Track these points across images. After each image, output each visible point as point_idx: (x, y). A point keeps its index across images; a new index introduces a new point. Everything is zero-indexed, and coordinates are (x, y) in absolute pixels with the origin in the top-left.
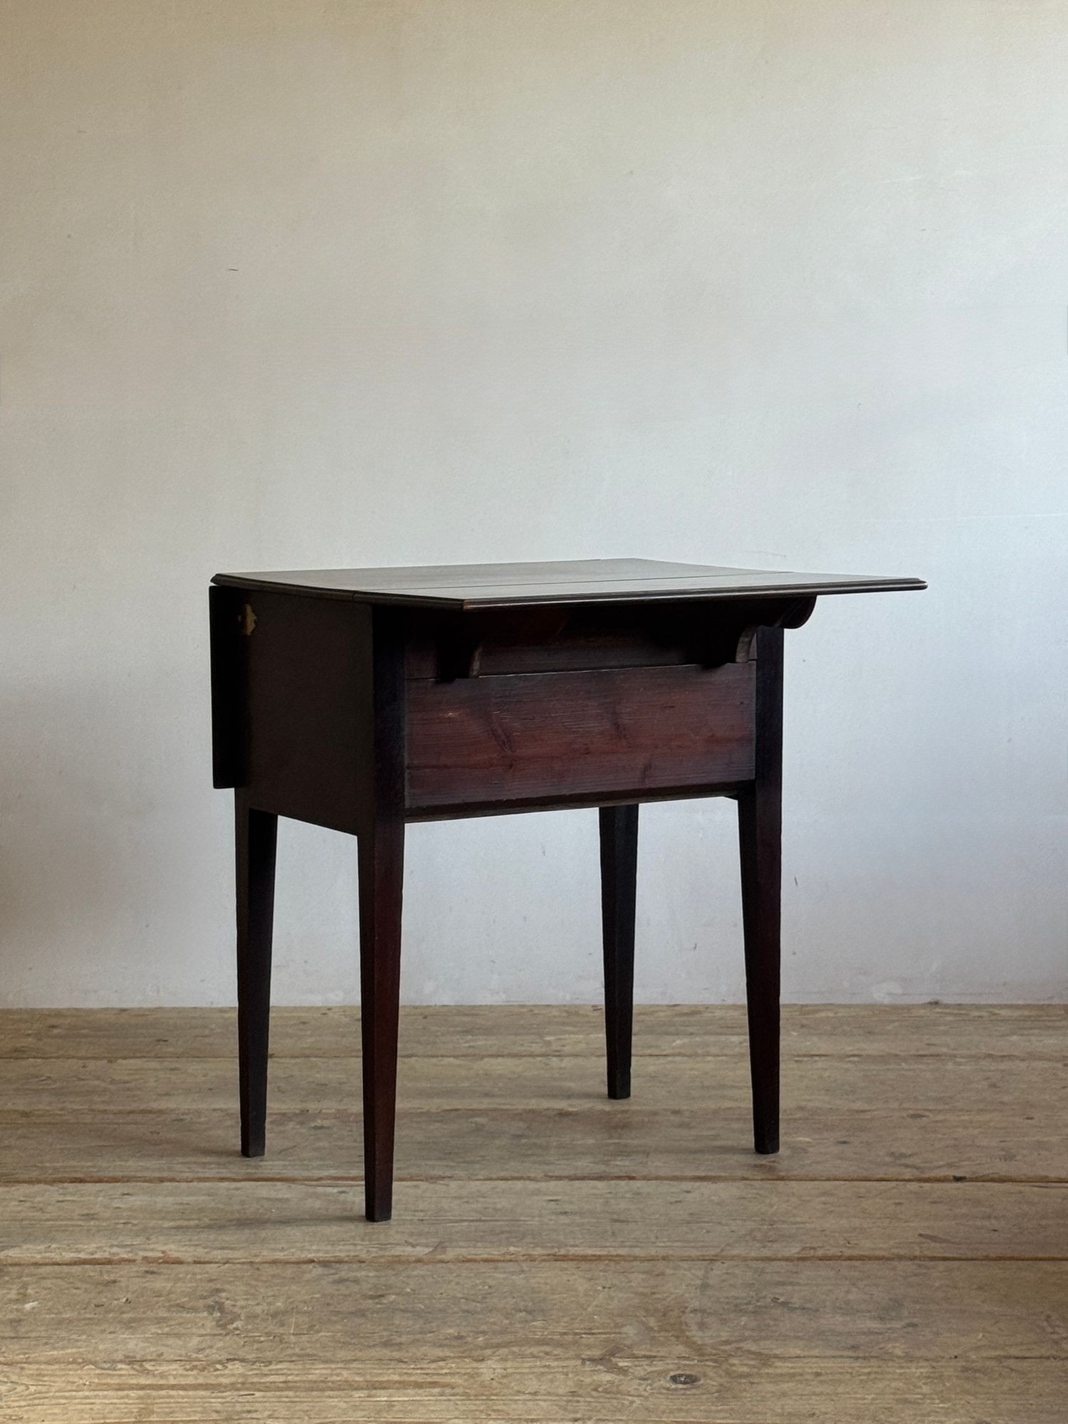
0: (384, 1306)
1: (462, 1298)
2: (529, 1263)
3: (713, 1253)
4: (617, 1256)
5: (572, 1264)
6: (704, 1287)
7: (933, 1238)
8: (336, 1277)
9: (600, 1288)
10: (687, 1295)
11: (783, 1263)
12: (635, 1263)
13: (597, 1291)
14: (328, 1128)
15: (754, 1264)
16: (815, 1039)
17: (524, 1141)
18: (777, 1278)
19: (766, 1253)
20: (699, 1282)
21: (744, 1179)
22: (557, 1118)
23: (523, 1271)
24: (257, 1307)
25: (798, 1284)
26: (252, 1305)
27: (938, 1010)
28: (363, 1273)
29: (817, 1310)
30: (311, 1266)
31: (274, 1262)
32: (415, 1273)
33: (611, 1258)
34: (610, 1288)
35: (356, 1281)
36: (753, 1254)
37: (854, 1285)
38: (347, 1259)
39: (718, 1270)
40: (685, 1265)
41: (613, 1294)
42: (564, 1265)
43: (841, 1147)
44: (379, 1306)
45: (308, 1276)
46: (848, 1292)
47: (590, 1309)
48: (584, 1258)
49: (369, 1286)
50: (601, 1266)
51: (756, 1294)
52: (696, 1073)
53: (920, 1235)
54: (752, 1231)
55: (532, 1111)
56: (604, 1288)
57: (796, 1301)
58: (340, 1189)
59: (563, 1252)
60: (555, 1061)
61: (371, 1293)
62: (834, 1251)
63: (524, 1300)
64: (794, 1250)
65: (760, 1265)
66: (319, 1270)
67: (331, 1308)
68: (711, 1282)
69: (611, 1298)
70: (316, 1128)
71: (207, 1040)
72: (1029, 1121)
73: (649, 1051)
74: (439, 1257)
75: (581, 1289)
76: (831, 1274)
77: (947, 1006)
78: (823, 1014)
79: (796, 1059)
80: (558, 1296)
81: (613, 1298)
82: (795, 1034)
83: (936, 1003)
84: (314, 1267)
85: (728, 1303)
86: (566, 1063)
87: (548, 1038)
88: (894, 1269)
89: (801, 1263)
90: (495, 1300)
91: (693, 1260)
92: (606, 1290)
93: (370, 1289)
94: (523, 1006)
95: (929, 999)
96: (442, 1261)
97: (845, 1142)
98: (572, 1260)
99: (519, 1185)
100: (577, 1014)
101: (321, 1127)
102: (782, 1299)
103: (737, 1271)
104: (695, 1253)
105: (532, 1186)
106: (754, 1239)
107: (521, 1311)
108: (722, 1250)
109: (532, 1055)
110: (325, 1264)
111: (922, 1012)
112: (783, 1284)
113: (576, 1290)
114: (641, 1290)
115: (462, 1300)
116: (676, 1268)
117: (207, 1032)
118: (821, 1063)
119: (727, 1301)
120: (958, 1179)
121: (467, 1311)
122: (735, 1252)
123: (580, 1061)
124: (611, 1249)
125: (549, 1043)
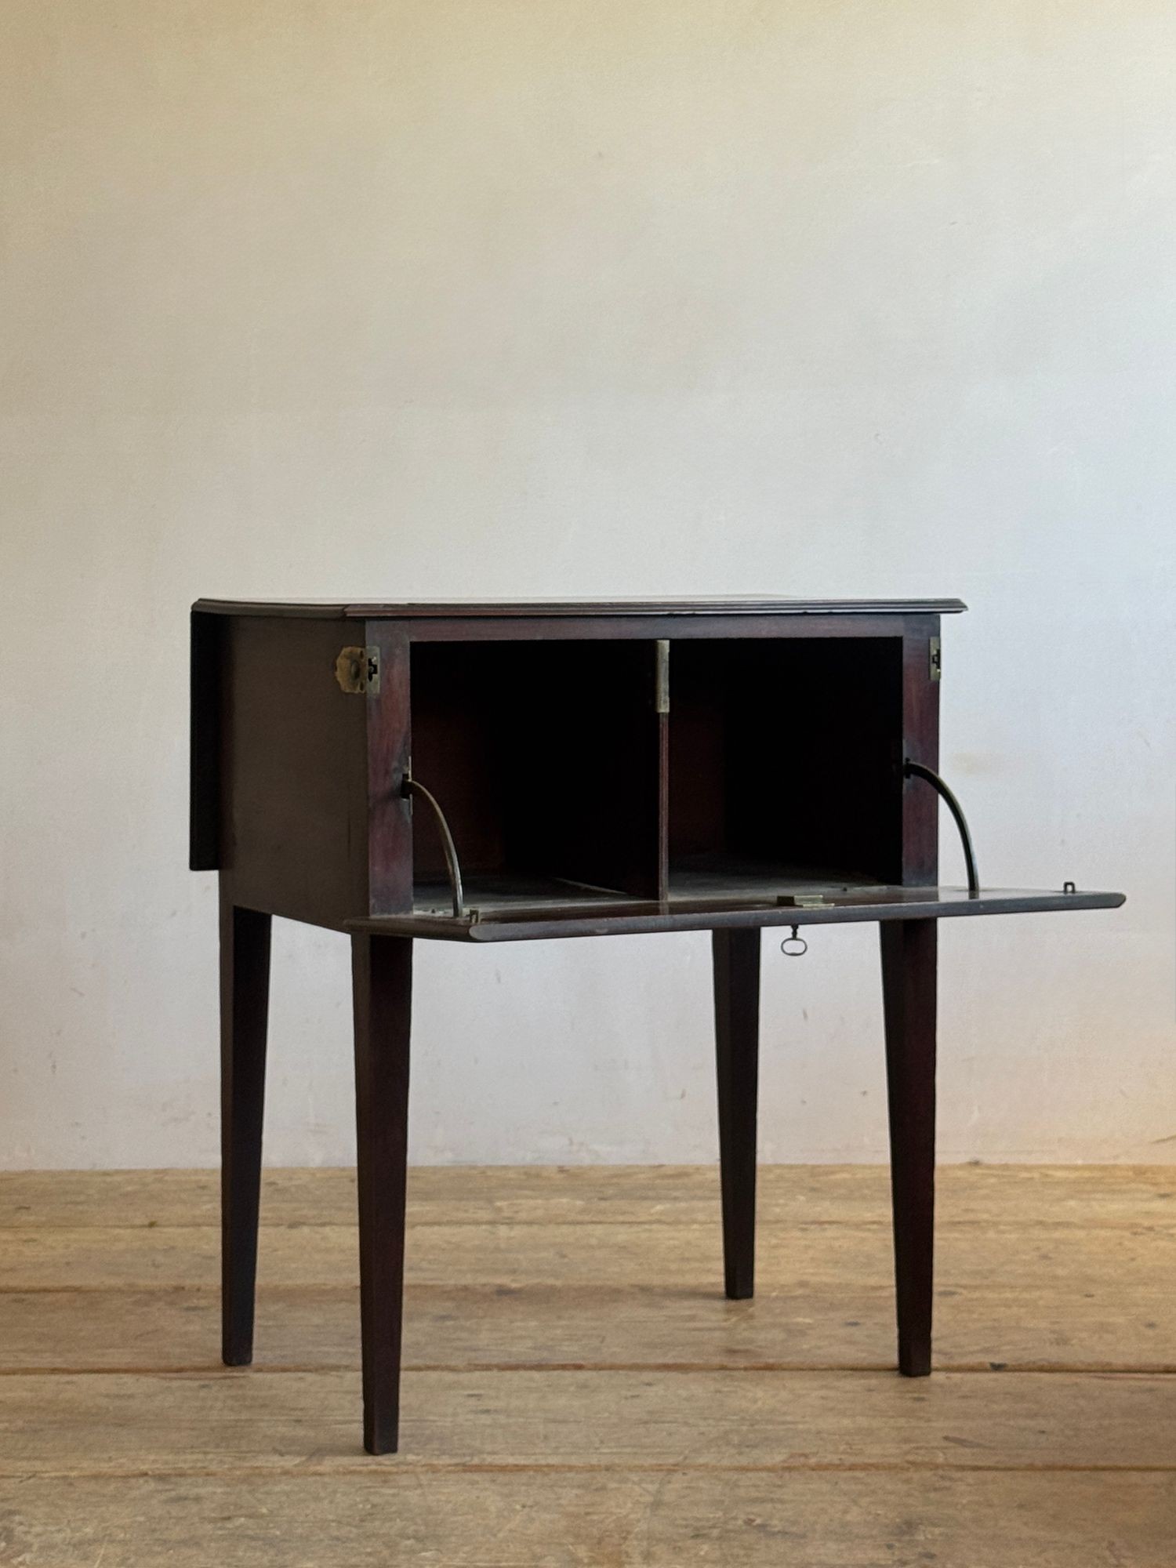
0: (226, 1532)
1: (333, 1521)
2: (430, 1476)
3: (671, 1461)
4: (548, 1466)
5: (487, 1476)
6: (656, 1505)
7: (961, 1442)
8: (173, 1494)
9: (518, 1507)
10: (632, 1516)
11: (764, 1475)
12: (569, 1475)
13: (514, 1511)
14: (203, 1309)
15: (725, 1476)
16: (827, 1204)
17: (449, 1323)
18: (754, 1494)
19: (744, 1461)
20: (649, 1499)
21: (723, 1368)
22: (495, 1297)
23: (420, 1486)
24: (56, 1535)
25: (782, 1502)
26: (52, 1533)
27: (978, 1171)
28: (210, 1489)
29: (804, 1536)
30: (141, 1481)
31: (96, 1477)
32: (277, 1489)
33: (538, 1468)
34: (531, 1507)
35: (198, 1499)
36: (726, 1462)
37: (855, 1502)
38: (190, 1472)
39: (678, 1482)
40: (635, 1477)
41: (534, 1515)
42: (476, 1477)
43: (852, 1330)
44: (220, 1532)
45: (135, 1493)
46: (845, 1512)
47: (501, 1535)
48: (503, 1469)
49: (213, 1505)
50: (524, 1477)
51: (724, 1514)
52: (676, 1242)
53: (946, 1438)
54: (726, 1433)
55: (465, 1288)
56: (524, 1506)
57: (776, 1524)
58: (202, 1383)
59: (476, 1461)
60: (503, 1231)
61: (213, 1515)
62: (834, 1459)
63: (416, 1524)
64: (778, 1458)
65: (735, 1476)
66: (152, 1485)
67: (157, 1535)
68: (666, 1498)
69: (532, 1520)
70: (188, 1309)
71: (80, 1208)
72: (1089, 1299)
73: (621, 1218)
74: (312, 1469)
75: (493, 1509)
76: (825, 1487)
77: (989, 1167)
78: (839, 1176)
79: (801, 1226)
80: (460, 1518)
81: (533, 1519)
82: (802, 1198)
83: (976, 1164)
84: (146, 1481)
85: (686, 1526)
86: (518, 1232)
87: (498, 1204)
88: (908, 1481)
89: (787, 1475)
90: (377, 1523)
91: (645, 1471)
92: (527, 1510)
93: (213, 1510)
94: (474, 1168)
95: (967, 1159)
96: (316, 1474)
97: (855, 1324)
98: (487, 1471)
99: (433, 1376)
100: (538, 1176)
101: (195, 1309)
102: (759, 1521)
103: (701, 1484)
104: (650, 1461)
105: (449, 1377)
106: (728, 1443)
107: (409, 1538)
108: (686, 1458)
109: (477, 1223)
110: (161, 1478)
111: (960, 1173)
112: (763, 1501)
113: (486, 1510)
114: (571, 1509)
115: (334, 1524)
116: (625, 1481)
117: (82, 1198)
118: (831, 1232)
119: (684, 1523)
120: (997, 1368)
121: (337, 1539)
122: (701, 1461)
123: (535, 1229)
124: (541, 1457)
125: (500, 1209)
